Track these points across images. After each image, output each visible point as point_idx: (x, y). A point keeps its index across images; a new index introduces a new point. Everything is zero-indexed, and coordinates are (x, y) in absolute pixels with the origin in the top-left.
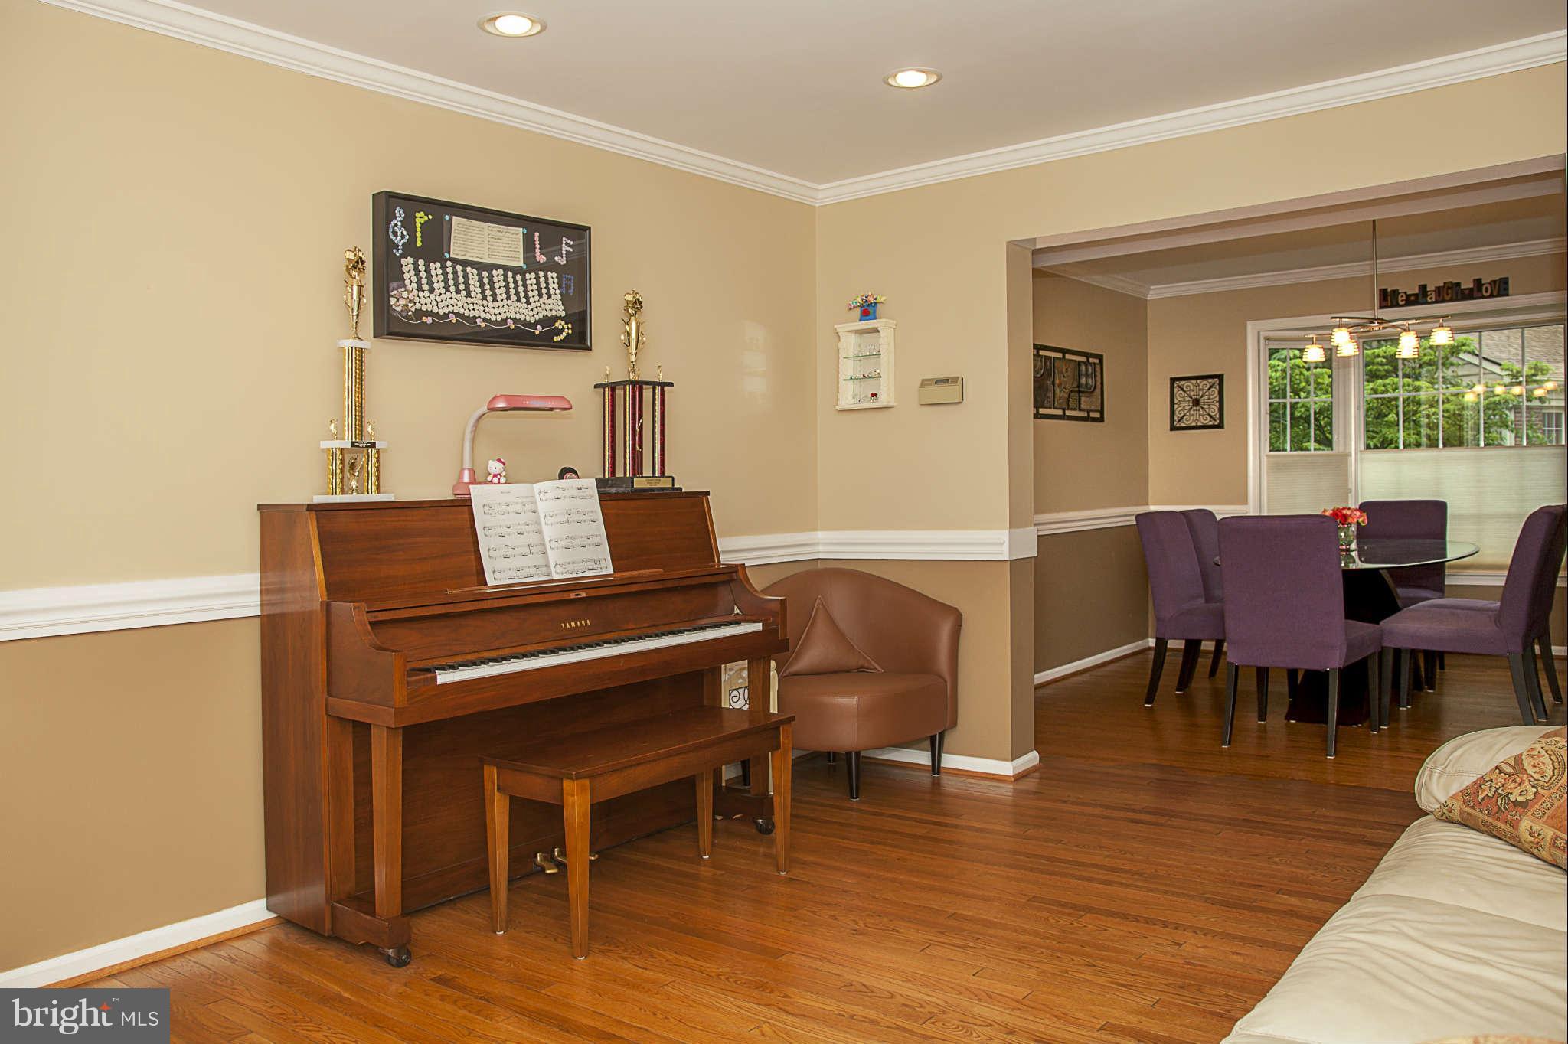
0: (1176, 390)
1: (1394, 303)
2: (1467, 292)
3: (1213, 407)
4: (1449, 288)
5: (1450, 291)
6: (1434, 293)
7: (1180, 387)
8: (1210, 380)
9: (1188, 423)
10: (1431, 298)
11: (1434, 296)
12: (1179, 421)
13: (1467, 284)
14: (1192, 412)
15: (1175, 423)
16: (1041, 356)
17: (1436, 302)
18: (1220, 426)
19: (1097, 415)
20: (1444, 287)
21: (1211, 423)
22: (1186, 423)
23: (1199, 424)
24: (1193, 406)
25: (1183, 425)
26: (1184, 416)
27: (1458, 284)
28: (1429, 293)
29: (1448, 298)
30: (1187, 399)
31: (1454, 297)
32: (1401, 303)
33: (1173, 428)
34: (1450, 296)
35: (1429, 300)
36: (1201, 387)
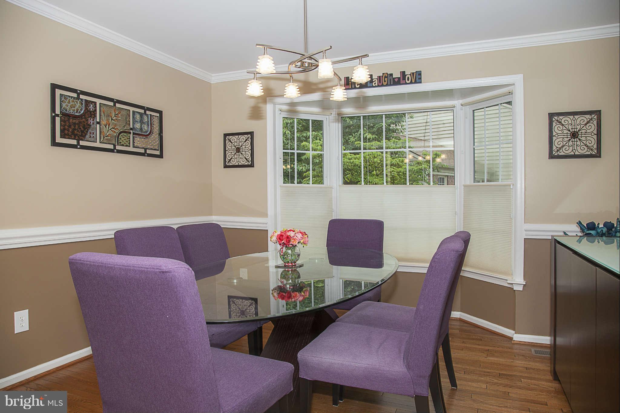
0: (227, 142)
1: (353, 87)
2: (396, 80)
3: (247, 153)
4: (385, 77)
5: (386, 79)
6: (376, 80)
7: (229, 140)
8: (246, 136)
9: (234, 163)
10: (375, 84)
11: (376, 82)
12: (229, 162)
13: (397, 75)
14: (236, 156)
15: (227, 163)
16: (82, 100)
17: (378, 86)
18: (252, 166)
19: (158, 153)
20: (382, 76)
21: (246, 164)
22: (233, 163)
23: (240, 164)
24: (237, 152)
25: (231, 164)
26: (231, 158)
27: (391, 75)
28: (374, 80)
29: (385, 84)
30: (233, 147)
31: (389, 84)
32: (357, 86)
33: (226, 166)
34: (386, 82)
35: (374, 85)
36: (241, 140)
